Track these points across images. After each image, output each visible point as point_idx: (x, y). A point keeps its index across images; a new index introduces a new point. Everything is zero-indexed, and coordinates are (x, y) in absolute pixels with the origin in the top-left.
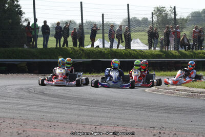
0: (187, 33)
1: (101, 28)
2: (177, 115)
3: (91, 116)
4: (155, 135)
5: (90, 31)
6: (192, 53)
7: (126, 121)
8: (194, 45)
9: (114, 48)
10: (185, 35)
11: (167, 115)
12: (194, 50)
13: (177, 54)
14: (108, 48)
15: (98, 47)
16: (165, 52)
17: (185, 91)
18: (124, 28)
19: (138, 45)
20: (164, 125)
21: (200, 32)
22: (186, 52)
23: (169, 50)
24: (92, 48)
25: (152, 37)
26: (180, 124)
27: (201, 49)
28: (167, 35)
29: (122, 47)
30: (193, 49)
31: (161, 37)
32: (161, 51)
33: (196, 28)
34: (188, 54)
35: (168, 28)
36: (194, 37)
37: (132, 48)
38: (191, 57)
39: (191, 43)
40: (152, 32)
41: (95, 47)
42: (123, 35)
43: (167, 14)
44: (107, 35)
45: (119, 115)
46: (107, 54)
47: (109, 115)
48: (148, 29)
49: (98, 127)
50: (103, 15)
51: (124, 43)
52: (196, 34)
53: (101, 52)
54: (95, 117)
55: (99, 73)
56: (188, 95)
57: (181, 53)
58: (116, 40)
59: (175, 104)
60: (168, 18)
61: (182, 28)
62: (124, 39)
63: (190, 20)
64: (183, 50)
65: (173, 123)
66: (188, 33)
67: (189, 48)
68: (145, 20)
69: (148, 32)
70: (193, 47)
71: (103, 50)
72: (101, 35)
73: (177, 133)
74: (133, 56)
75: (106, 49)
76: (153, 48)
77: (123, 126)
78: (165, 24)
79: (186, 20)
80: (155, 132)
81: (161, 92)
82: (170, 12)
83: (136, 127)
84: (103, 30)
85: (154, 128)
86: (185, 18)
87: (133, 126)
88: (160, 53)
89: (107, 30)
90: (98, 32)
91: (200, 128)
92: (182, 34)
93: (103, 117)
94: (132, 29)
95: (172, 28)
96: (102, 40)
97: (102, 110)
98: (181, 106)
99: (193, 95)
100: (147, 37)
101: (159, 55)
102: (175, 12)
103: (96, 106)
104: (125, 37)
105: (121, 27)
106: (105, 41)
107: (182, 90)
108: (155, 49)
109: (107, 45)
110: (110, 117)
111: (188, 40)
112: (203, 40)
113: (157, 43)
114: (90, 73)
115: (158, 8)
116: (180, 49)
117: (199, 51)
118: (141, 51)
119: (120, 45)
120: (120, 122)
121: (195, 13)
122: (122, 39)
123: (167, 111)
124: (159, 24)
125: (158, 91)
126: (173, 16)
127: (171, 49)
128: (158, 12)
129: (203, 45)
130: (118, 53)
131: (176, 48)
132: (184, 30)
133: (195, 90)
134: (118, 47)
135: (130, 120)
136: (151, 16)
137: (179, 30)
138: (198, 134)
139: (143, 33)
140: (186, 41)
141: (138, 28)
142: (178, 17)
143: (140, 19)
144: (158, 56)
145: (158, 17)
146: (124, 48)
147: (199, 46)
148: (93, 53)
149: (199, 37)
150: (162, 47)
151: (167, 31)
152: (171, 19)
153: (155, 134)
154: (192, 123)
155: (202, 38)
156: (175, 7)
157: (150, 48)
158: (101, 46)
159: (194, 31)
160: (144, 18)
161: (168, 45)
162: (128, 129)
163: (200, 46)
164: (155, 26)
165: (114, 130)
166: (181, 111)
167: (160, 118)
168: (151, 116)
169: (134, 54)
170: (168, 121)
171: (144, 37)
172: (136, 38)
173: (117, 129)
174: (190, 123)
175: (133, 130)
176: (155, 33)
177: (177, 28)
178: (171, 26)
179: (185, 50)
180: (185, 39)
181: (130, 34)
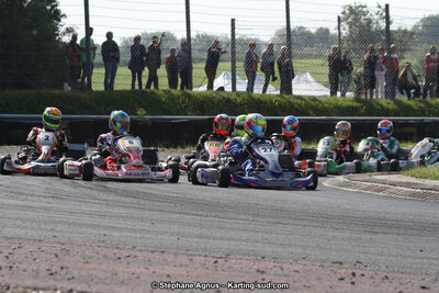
0: (412, 60)
1: (229, 49)
2: (390, 236)
3: (206, 237)
4: (342, 279)
5: (205, 56)
6: (422, 105)
7: (280, 249)
8: (427, 87)
10: (409, 66)
11: (368, 237)
12: (428, 99)
13: (391, 107)
14: (242, 93)
15: (222, 89)
16: (365, 102)
17: (408, 185)
18: (279, 50)
19: (309, 85)
20: (362, 258)
22: (409, 102)
23: (374, 97)
24: (210, 92)
25: (339, 69)
26: (397, 256)
28: (371, 64)
29: (274, 90)
30: (425, 96)
31: (358, 69)
32: (357, 99)
33: (433, 51)
34: (415, 107)
35: (372, 50)
36: (428, 70)
37: (295, 92)
39: (423, 83)
40: (339, 59)
41: (215, 89)
42: (276, 65)
43: (370, 21)
44: (240, 65)
45: (267, 236)
46: (241, 105)
47: (245, 235)
49: (220, 261)
50: (233, 21)
51: (278, 82)
52: (431, 65)
53: (228, 101)
54: (214, 239)
56: (414, 195)
57: (398, 103)
58: (260, 76)
59: (386, 213)
60: (373, 29)
61: (403, 51)
62: (277, 74)
63: (420, 34)
64: (404, 99)
65: (381, 254)
66: (414, 62)
67: (417, 94)
68: (324, 33)
69: (330, 58)
70: (425, 91)
71: (233, 97)
72: (229, 64)
73: (390, 275)
74: (296, 109)
75: (239, 94)
76: (339, 94)
77: (275, 259)
78: (365, 43)
79: (412, 33)
80: (343, 272)
81: (355, 186)
82: (376, 17)
83: (303, 262)
84: (233, 53)
85: (341, 263)
86: (409, 29)
87: (296, 260)
88: (355, 104)
89: (241, 53)
90: (222, 57)
92: (402, 63)
93: (231, 239)
94: (295, 51)
95: (382, 50)
96: (230, 74)
97: (228, 226)
98: (399, 217)
99: (425, 195)
100: (326, 70)
101: (352, 107)
102: (387, 17)
103: (216, 216)
104: (280, 68)
105: (271, 46)
106: (237, 77)
107: (401, 184)
108: (343, 95)
109: (242, 86)
110: (247, 241)
111: (415, 77)
113: (349, 83)
115: (351, 7)
116: (398, 96)
118: (314, 99)
119: (270, 86)
120: (269, 250)
121: (429, 19)
122: (273, 74)
123: (368, 229)
124: (354, 42)
125: (349, 186)
126: (383, 25)
127: (379, 95)
128: (352, 16)
130: (265, 102)
131: (390, 94)
132: (407, 55)
133: (429, 183)
134: (264, 90)
135: (290, 245)
136: (337, 24)
137: (396, 56)
138: (434, 277)
139: (320, 61)
140: (410, 79)
141: (307, 50)
142: (393, 27)
143: (313, 31)
144: (351, 110)
145: (350, 27)
146: (278, 92)
147: (437, 91)
148: (213, 102)
150: (358, 92)
151: (369, 58)
152: (379, 32)
153: (343, 276)
154: (423, 254)
156: (387, 6)
157: (333, 93)
158: (228, 89)
159: (428, 57)
160: (321, 29)
162: (286, 266)
164: (345, 45)
165: (256, 267)
166: (399, 227)
167: (353, 243)
168: (334, 238)
169: (300, 105)
170: (372, 250)
171: (320, 70)
172: (305, 72)
173: (262, 266)
174: (418, 254)
175: (295, 268)
176: (345, 60)
177: (391, 51)
178: (378, 46)
179: (409, 99)
180: (409, 74)
181: (290, 61)
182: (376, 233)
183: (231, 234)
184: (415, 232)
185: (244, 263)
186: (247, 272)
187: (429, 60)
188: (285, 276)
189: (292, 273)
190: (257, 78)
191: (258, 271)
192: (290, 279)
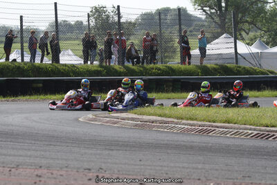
0: (135, 41)
1: (19, 35)
2: (121, 152)
3: (4, 155)
4: (90, 180)
5: (4, 39)
6: (142, 69)
7: (51, 161)
9: (36, 62)
10: (132, 45)
11: (107, 152)
12: (145, 65)
13: (122, 70)
14: (28, 62)
15: (15, 60)
16: (105, 68)
17: (133, 119)
19: (70, 57)
20: (103, 166)
21: (153, 39)
22: (134, 67)
24: (7, 63)
26: (125, 164)
27: (154, 63)
29: (48, 61)
30: (143, 63)
31: (101, 47)
32: (101, 66)
33: (148, 35)
34: (137, 70)
35: (110, 35)
36: (145, 47)
37: (61, 62)
38: (141, 74)
40: (89, 40)
41: (10, 61)
42: (49, 45)
43: (108, 17)
44: (26, 45)
45: (43, 153)
46: (27, 70)
47: (29, 153)
48: (82, 36)
49: (13, 169)
50: (21, 17)
51: (51, 55)
52: (147, 43)
53: (19, 68)
54: (10, 155)
55: (17, 97)
56: (136, 125)
57: (127, 68)
58: (39, 52)
59: (119, 137)
60: (110, 22)
61: (130, 35)
62: (50, 50)
63: (140, 24)
64: (130, 65)
65: (116, 164)
66: (136, 42)
67: (138, 62)
68: (79, 24)
69: (83, 40)
70: (143, 60)
71: (22, 65)
72: (20, 45)
74: (62, 72)
75: (26, 63)
76: (89, 62)
77: (48, 168)
78: (105, 30)
79: (135, 24)
80: (90, 175)
81: (100, 121)
82: (112, 14)
83: (65, 169)
84: (22, 38)
85: (89, 170)
86: (133, 21)
87: (61, 168)
88: (99, 69)
89: (27, 37)
90: (15, 40)
91: (151, 169)
92: (128, 43)
93: (21, 156)
94: (61, 36)
95: (116, 35)
96: (20, 51)
97: (19, 147)
98: (127, 140)
99: (143, 126)
100: (81, 48)
101: (97, 71)
102: (119, 14)
103: (11, 142)
104: (51, 47)
106: (25, 53)
107: (128, 119)
108: (92, 63)
109: (27, 59)
110: (30, 156)
111: (136, 51)
112: (157, 51)
113: (95, 56)
114: (4, 97)
115: (96, 8)
116: (126, 64)
117: (152, 65)
118: (73, 66)
119: (45, 58)
120: (44, 162)
121: (145, 14)
122: (47, 50)
123: (108, 147)
124: (98, 29)
125: (96, 121)
126: (116, 19)
128: (97, 13)
129: (156, 58)
130: (42, 69)
131: (121, 62)
132: (132, 37)
133: (146, 118)
134: (42, 61)
135: (58, 159)
136: (87, 19)
137: (124, 38)
139: (77, 42)
140: (133, 53)
141: (69, 35)
142: (122, 20)
143: (73, 23)
144: (97, 73)
145: (96, 20)
146: (51, 62)
147: (151, 59)
148: (9, 69)
149: (152, 47)
150: (101, 61)
151: (108, 39)
152: (114, 23)
153: (91, 177)
154: (141, 163)
155: (155, 48)
156: (118, 7)
157: (86, 62)
158: (19, 60)
159: (145, 38)
160: (78, 21)
161: (110, 58)
162: (55, 172)
163: (153, 60)
164: (93, 32)
165: (36, 173)
166: (127, 146)
167: (98, 157)
168: (85, 153)
169: (64, 70)
170: (109, 160)
171: (77, 48)
172: (67, 49)
173: (39, 172)
174: (138, 163)
175: (61, 173)
176: (93, 41)
177: (121, 35)
178: (114, 32)
179: (133, 65)
180: (133, 50)
181: (58, 43)
182: (112, 150)
183: (21, 152)
184: (137, 149)
185: (28, 171)
186: (30, 177)
187: (145, 40)
188: (55, 178)
189: (59, 177)
190: (37, 53)
191: (37, 175)
192: (58, 180)
